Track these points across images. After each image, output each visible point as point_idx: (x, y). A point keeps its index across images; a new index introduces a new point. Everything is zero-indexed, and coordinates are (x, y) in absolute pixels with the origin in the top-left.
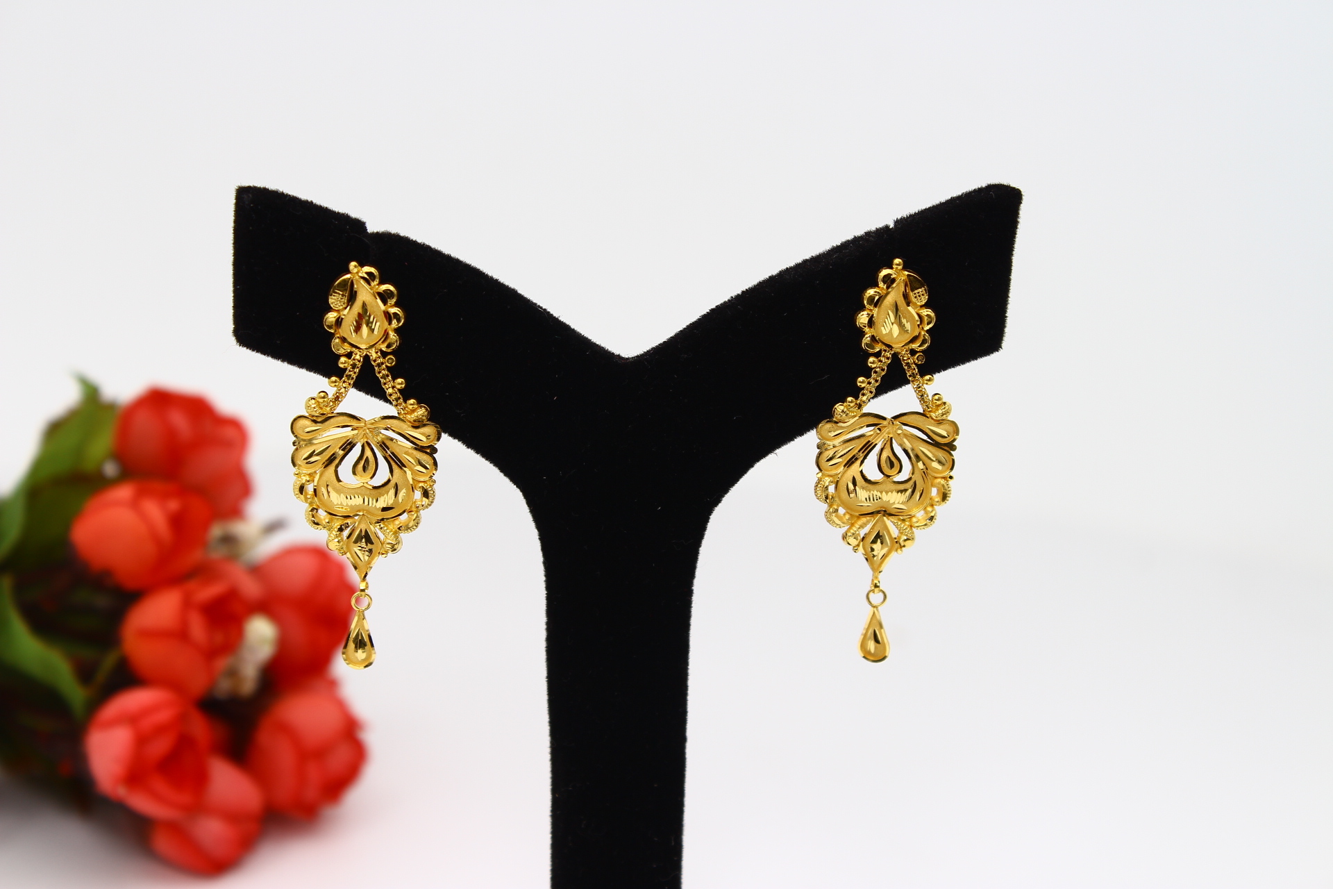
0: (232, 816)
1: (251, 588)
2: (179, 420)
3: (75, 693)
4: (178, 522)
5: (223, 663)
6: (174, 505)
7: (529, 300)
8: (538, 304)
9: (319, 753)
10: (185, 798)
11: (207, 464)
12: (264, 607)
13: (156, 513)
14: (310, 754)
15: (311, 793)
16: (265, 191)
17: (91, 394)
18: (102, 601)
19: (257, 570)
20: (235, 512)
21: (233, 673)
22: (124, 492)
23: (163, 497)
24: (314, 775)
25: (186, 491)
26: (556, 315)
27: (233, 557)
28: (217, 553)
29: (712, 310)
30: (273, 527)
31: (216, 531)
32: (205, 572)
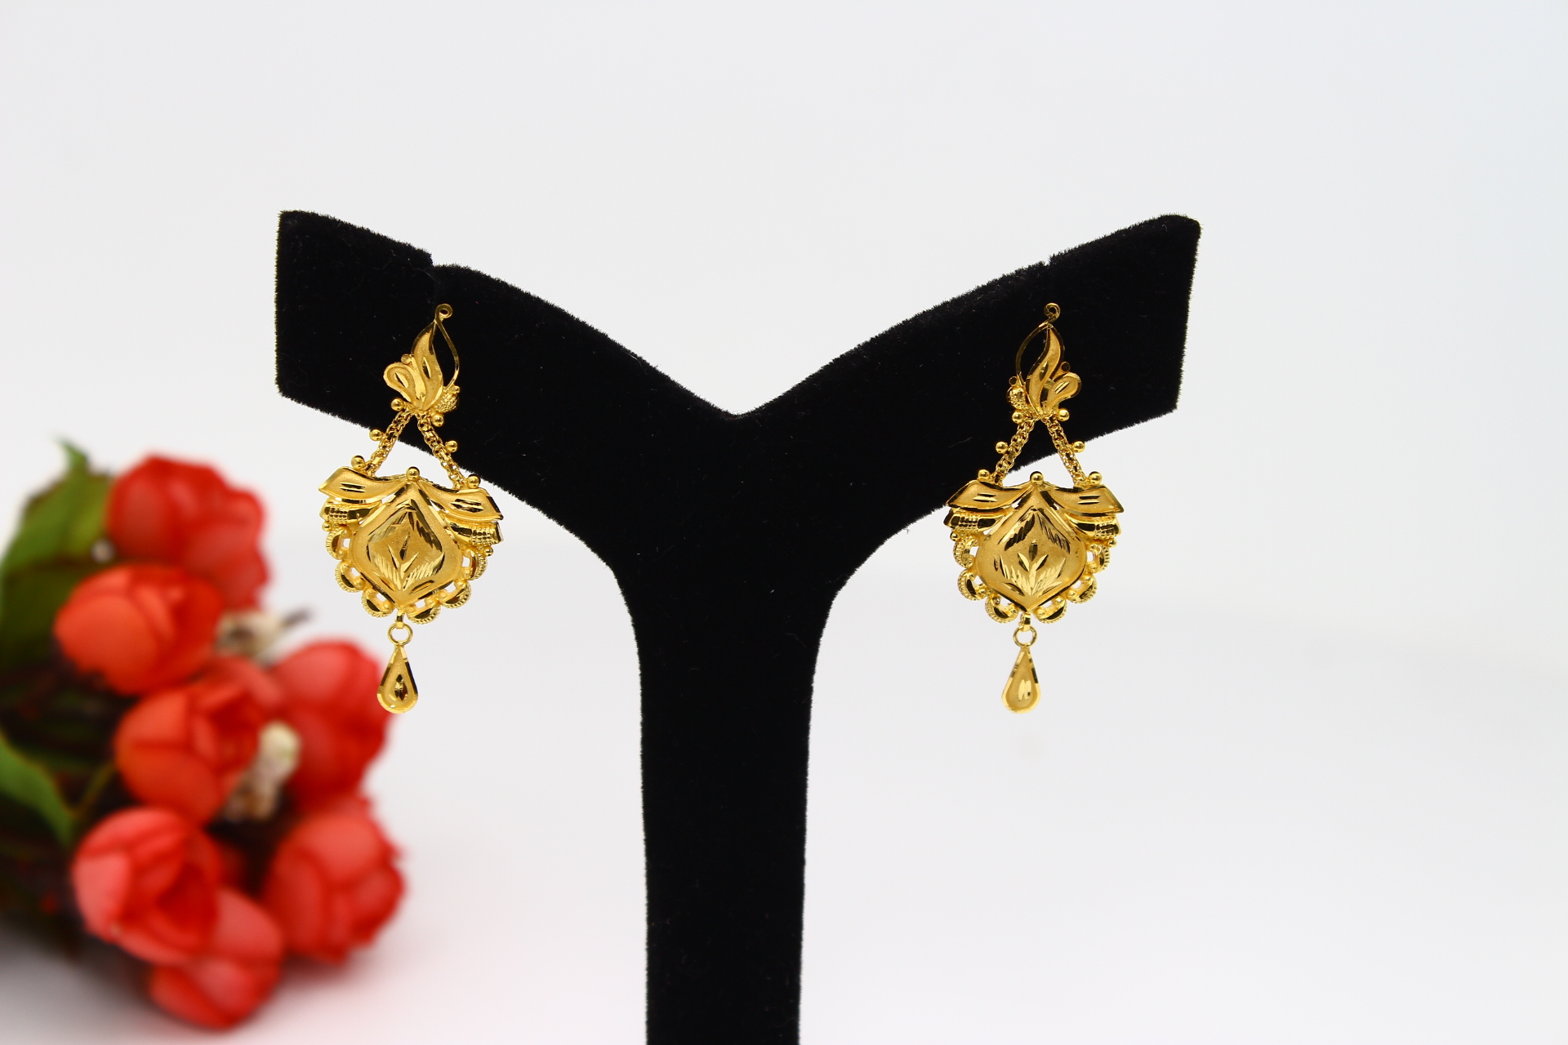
0: (246, 960)
1: (268, 691)
2: (182, 494)
3: (61, 816)
4: (181, 614)
5: (234, 780)
6: (176, 594)
7: (621, 347)
8: (632, 351)
9: (349, 885)
10: (190, 938)
11: (217, 544)
12: (284, 714)
13: (156, 603)
14: (338, 886)
15: (339, 932)
16: (314, 216)
17: (79, 463)
18: (91, 707)
19: (275, 671)
20: (249, 601)
21: (247, 791)
22: (117, 579)
23: (164, 584)
24: (343, 910)
25: (190, 576)
26: (652, 364)
27: (247, 655)
28: (228, 650)
29: (836, 360)
30: (294, 619)
31: (227, 624)
32: (212, 672)
